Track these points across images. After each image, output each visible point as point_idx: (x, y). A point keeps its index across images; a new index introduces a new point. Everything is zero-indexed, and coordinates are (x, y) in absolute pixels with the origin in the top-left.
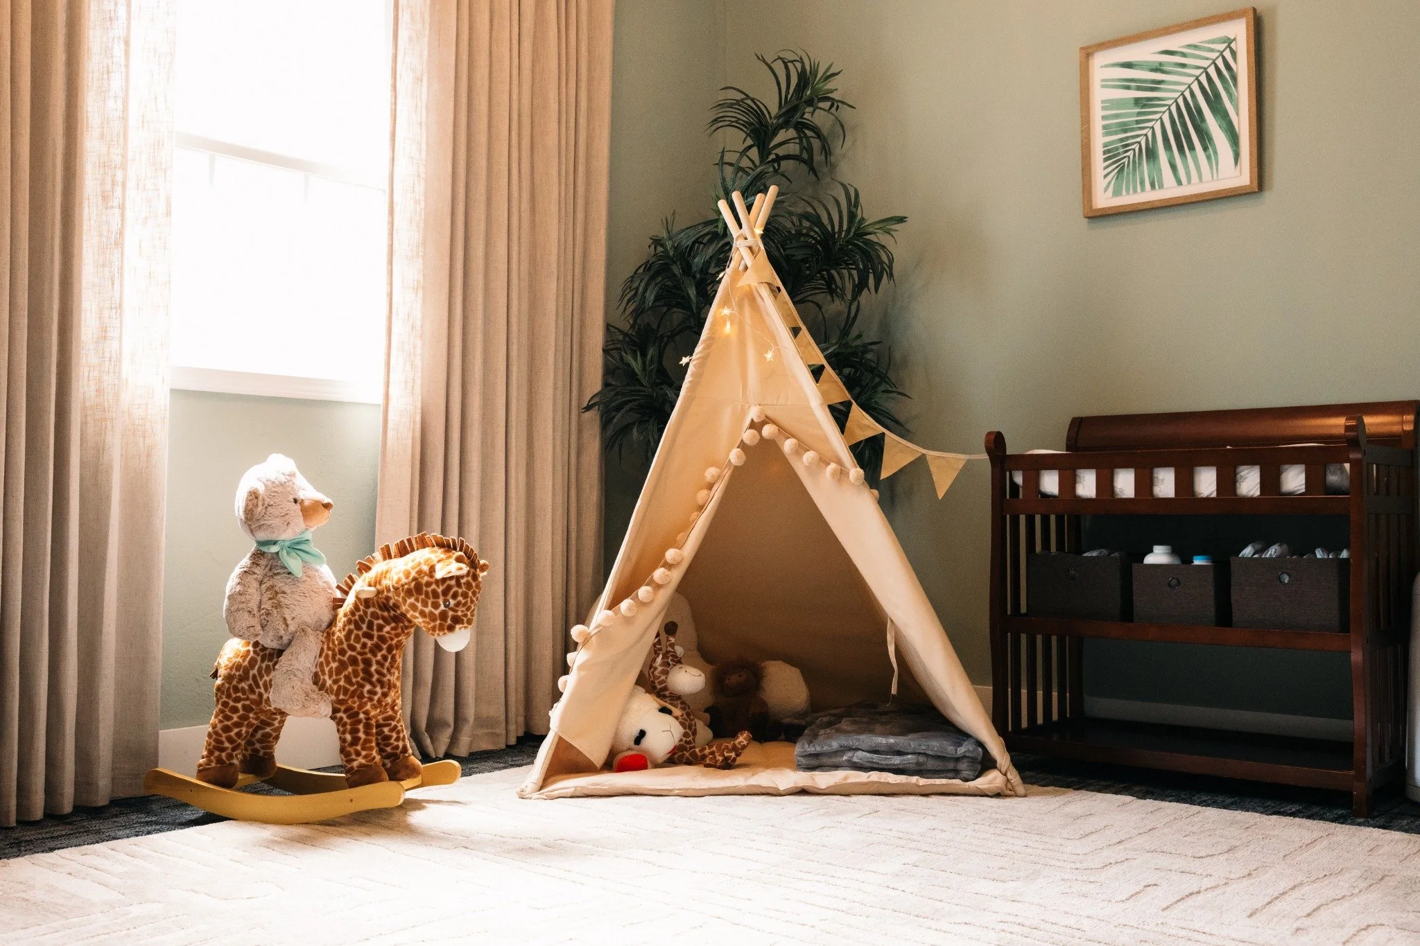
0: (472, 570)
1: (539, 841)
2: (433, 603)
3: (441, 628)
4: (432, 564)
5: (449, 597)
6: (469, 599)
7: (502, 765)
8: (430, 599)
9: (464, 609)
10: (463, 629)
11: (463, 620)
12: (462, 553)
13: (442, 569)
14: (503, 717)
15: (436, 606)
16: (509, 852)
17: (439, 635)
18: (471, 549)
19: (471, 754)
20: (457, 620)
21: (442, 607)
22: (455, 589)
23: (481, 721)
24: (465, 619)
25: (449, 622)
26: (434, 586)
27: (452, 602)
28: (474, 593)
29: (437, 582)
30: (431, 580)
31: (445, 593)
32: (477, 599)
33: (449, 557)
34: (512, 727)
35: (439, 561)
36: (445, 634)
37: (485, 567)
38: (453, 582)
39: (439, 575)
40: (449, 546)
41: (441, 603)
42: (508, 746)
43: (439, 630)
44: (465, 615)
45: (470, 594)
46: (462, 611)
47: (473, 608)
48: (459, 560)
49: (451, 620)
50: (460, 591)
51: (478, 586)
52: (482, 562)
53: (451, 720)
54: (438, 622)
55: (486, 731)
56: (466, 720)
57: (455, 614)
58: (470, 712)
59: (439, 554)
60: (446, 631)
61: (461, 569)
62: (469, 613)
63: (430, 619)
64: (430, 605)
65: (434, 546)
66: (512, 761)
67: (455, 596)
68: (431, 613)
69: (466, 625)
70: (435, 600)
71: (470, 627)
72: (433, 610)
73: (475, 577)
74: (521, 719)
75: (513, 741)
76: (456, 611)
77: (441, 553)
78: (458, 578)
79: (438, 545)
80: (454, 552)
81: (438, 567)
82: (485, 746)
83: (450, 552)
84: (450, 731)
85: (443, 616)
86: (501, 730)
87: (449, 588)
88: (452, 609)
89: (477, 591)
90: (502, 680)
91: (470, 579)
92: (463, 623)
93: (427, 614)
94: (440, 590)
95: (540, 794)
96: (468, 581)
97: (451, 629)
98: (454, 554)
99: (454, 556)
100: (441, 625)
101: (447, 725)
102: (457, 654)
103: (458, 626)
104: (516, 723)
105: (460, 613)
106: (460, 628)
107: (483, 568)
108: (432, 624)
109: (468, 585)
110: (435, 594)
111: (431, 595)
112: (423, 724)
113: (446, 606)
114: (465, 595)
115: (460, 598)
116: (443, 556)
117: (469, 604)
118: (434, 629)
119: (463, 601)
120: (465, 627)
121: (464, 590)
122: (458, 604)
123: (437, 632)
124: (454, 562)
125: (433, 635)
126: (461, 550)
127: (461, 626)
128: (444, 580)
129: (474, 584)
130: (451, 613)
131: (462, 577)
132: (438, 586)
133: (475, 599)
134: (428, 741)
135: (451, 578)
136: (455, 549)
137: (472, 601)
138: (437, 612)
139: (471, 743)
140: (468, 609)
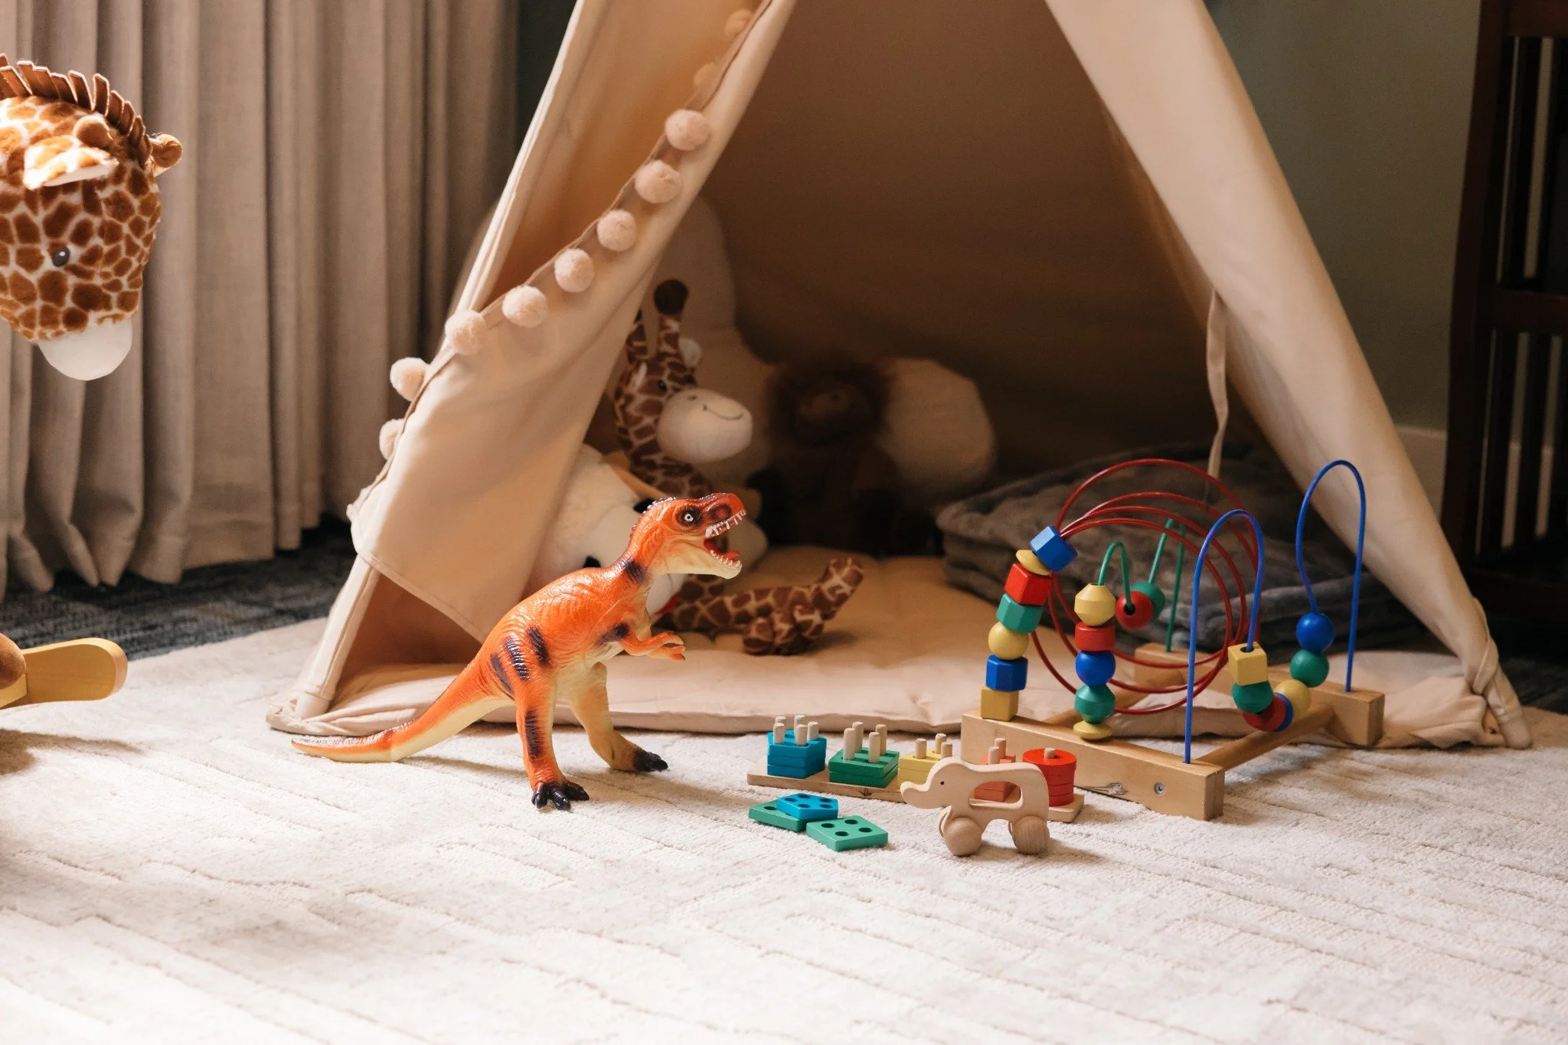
0: (130, 165)
1: (305, 894)
2: (20, 253)
3: (48, 319)
4: (15, 146)
5: (65, 238)
6: (122, 244)
7: (256, 612)
8: (10, 241)
9: (109, 269)
10: (109, 322)
11: (107, 298)
12: (98, 119)
13: (40, 162)
14: (265, 487)
15: (30, 261)
16: (218, 940)
17: (42, 336)
18: (127, 106)
19: (189, 574)
20: (90, 299)
21: (48, 265)
22: (82, 216)
23: (209, 494)
24: (114, 296)
25: (69, 303)
26: (22, 208)
27: (75, 252)
28: (137, 227)
29: (31, 197)
30: (12, 190)
31: (54, 226)
32: (148, 240)
33: (65, 129)
34: (290, 509)
35: (36, 140)
36: (58, 334)
37: (169, 154)
38: (75, 199)
39: (34, 178)
40: (68, 97)
41: (44, 252)
42: (280, 553)
43: (43, 324)
44: (115, 286)
45: (126, 228)
46: (105, 275)
47: (135, 264)
48: (91, 137)
49: (75, 299)
50: (96, 222)
51: (148, 208)
52: (160, 140)
53: (134, 492)
54: (39, 304)
55: (223, 517)
56: (171, 496)
57: (85, 282)
58: (181, 476)
59: (36, 118)
60: (62, 327)
61: (94, 164)
62: (124, 280)
63: (15, 295)
64: (13, 257)
65: (26, 95)
66: (283, 599)
67: (81, 235)
68: (17, 279)
69: (115, 311)
70: (28, 245)
71: (128, 315)
72: (22, 272)
73: (139, 184)
74: (312, 489)
75: (291, 540)
76: (89, 275)
77: (44, 116)
78: (89, 188)
79: (35, 93)
80: (79, 112)
81: (31, 156)
82: (224, 551)
83: (70, 112)
84: (131, 523)
85: (52, 287)
86: (262, 516)
87: (64, 214)
88: (75, 270)
89: (147, 219)
90: (263, 398)
91: (123, 188)
92: (108, 307)
93: (8, 282)
94: (39, 219)
95: (327, 721)
96: (117, 194)
97: (75, 321)
98: (78, 118)
99: (78, 126)
100: (46, 311)
101: (126, 507)
102: (95, 390)
103: (93, 316)
104: (301, 498)
105: (98, 281)
106: (101, 321)
107: (167, 155)
108: (23, 309)
109: (119, 205)
110: (27, 231)
111: (14, 231)
112: (64, 505)
113: (58, 261)
114: (110, 233)
115: (96, 241)
116: (48, 125)
117: (123, 255)
118: (28, 320)
119: (106, 249)
120: (116, 317)
121: (108, 218)
122: (92, 257)
123: (38, 328)
124: (77, 142)
125: (29, 336)
126: (100, 109)
127: (102, 313)
128: (48, 193)
129: (136, 202)
130: (72, 281)
131: (101, 184)
132: (33, 207)
133: (139, 242)
134: (78, 547)
135: (70, 187)
136: (84, 104)
137: (132, 249)
138: (34, 278)
139: (187, 551)
140: (121, 269)
